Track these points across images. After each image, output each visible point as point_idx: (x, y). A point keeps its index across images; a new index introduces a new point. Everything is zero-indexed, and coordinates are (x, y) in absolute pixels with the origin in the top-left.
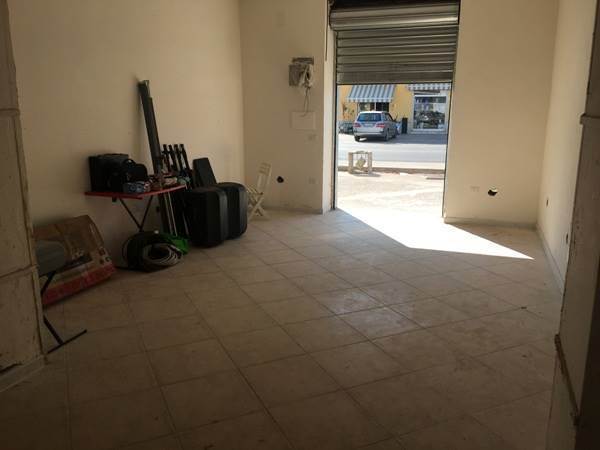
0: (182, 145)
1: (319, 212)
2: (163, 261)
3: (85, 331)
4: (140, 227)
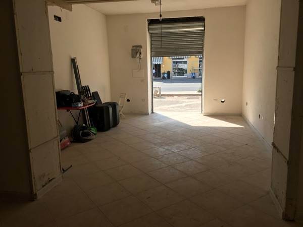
0: (88, 86)
1: (147, 114)
2: (89, 138)
3: (71, 166)
4: (77, 123)
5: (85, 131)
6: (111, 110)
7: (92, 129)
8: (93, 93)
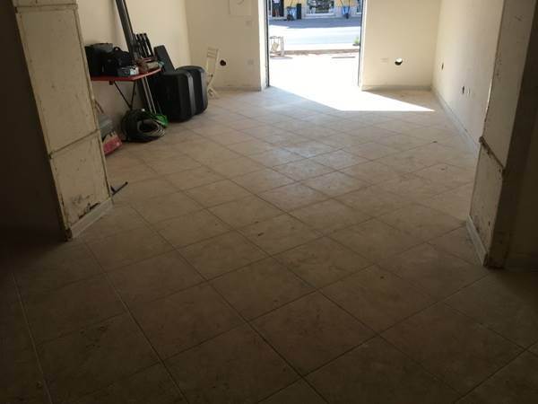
0: (145, 34)
1: (258, 89)
3: (127, 183)
4: (130, 106)
5: (147, 121)
6: (191, 81)
7: (158, 117)
8: (155, 48)
